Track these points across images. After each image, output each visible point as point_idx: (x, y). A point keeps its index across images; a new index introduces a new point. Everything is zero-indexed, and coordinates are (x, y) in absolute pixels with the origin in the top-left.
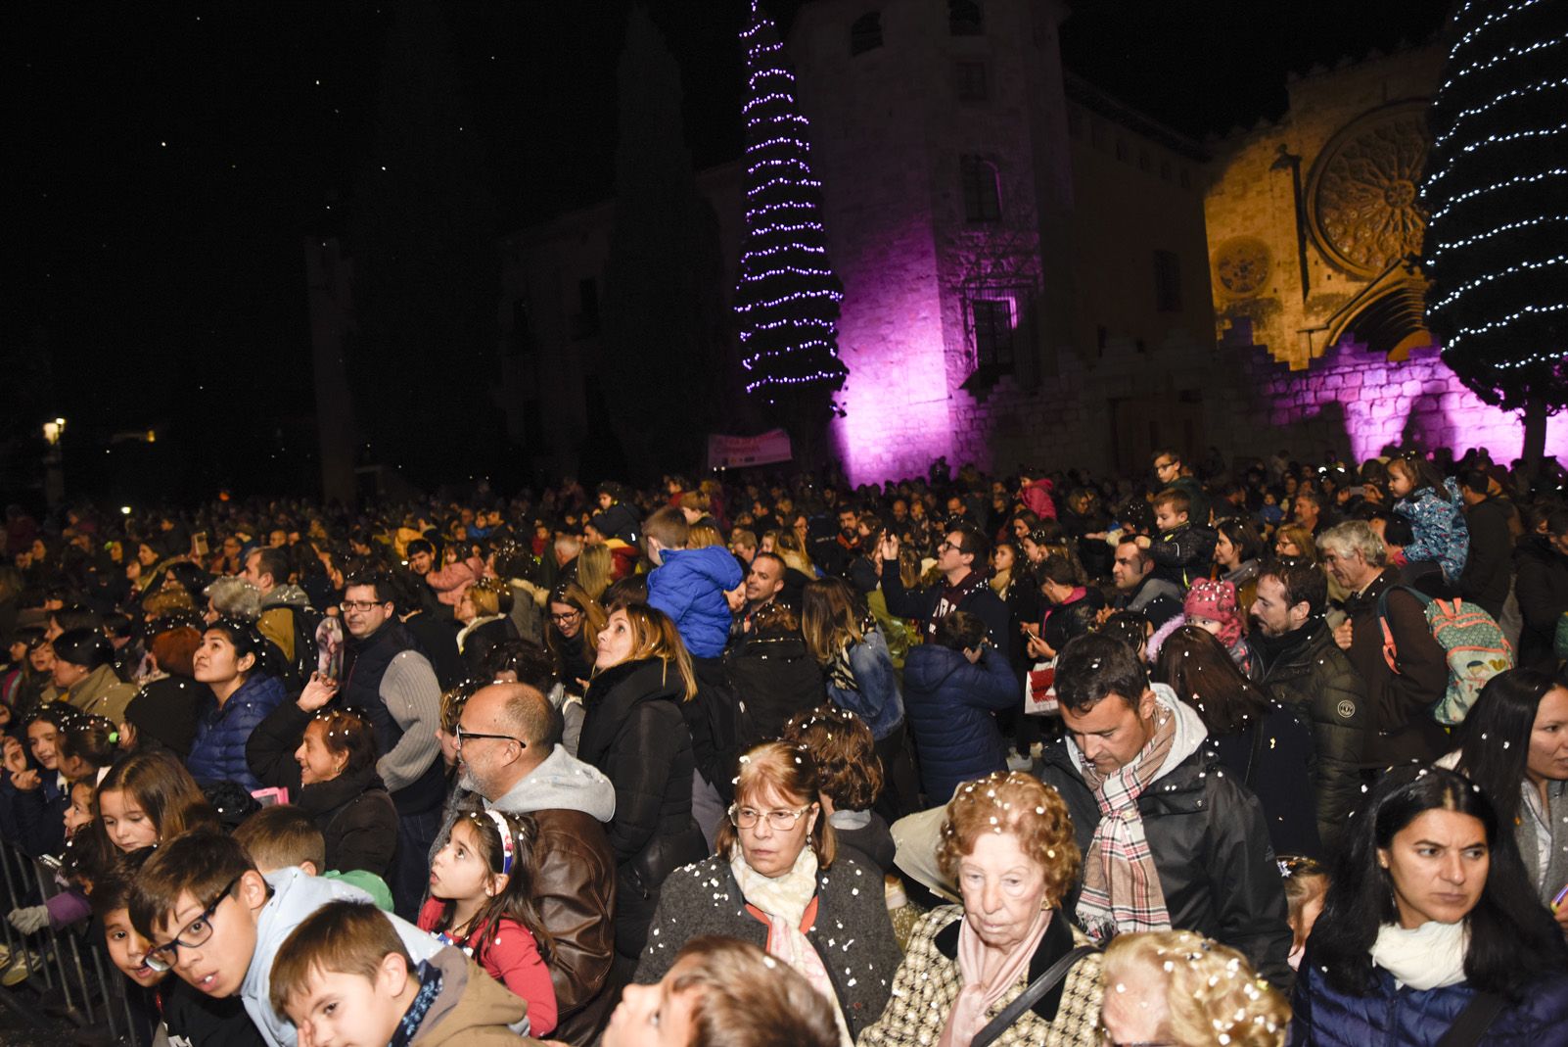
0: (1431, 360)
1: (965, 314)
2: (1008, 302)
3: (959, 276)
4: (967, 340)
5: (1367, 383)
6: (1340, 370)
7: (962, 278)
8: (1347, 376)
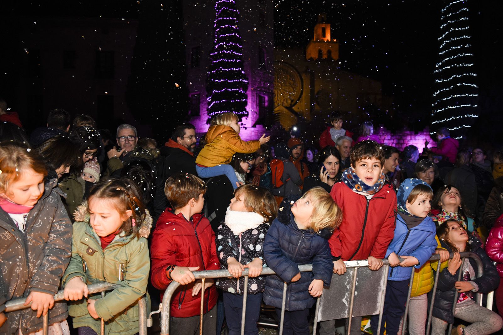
0: (401, 134)
1: (257, 99)
2: (264, 97)
3: (256, 85)
4: (257, 108)
5: (386, 138)
6: (379, 134)
7: (257, 86)
8: (381, 136)
